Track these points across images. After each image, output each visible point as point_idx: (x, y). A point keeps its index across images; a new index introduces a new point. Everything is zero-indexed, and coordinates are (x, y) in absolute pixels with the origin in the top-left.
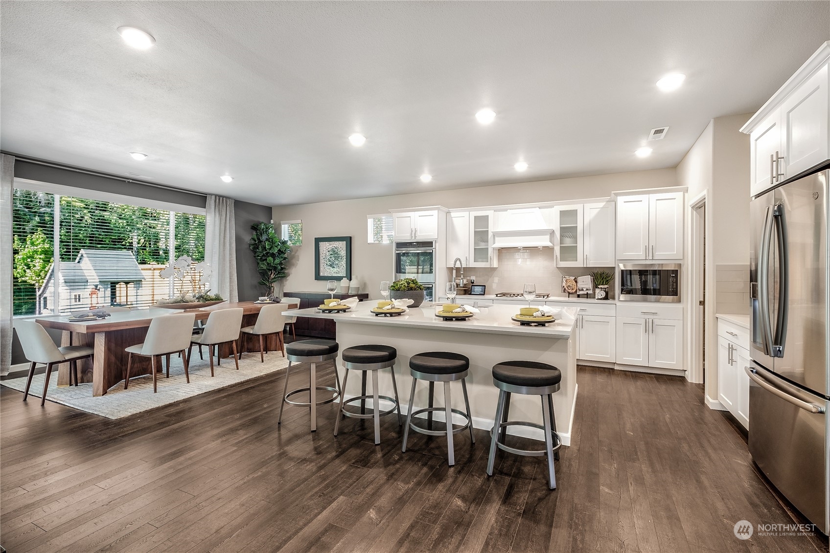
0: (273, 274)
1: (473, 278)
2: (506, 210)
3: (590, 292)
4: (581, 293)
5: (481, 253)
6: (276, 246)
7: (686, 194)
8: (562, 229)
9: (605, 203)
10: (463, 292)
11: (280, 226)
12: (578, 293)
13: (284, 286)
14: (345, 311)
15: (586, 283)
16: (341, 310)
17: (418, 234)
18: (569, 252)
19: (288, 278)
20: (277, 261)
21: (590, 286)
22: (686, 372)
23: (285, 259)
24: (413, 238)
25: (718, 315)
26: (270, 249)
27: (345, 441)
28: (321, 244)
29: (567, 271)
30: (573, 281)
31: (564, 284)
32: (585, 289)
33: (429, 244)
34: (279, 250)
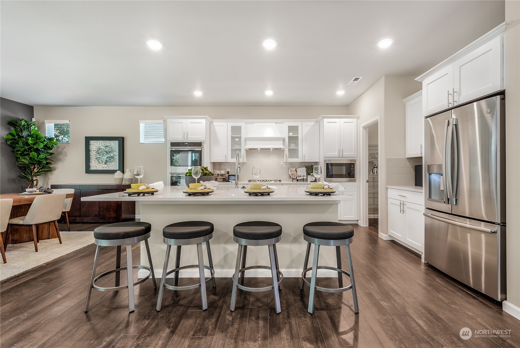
0: (36, 168)
1: (228, 170)
2: (253, 123)
3: (305, 178)
4: (300, 178)
5: (235, 152)
6: (41, 142)
7: (358, 120)
8: (290, 138)
9: (314, 123)
10: (222, 180)
11: (43, 124)
12: (298, 179)
13: (49, 179)
14: (153, 194)
15: (302, 172)
16: (148, 193)
17: (189, 136)
18: (293, 152)
19: (53, 172)
20: (42, 156)
21: (305, 174)
22: (359, 221)
23: (51, 154)
24: (185, 139)
25: (388, 187)
26: (34, 144)
27: (171, 315)
28: (92, 142)
29: (292, 165)
30: (295, 171)
31: (290, 173)
32: (302, 176)
33: (199, 144)
34: (46, 146)
